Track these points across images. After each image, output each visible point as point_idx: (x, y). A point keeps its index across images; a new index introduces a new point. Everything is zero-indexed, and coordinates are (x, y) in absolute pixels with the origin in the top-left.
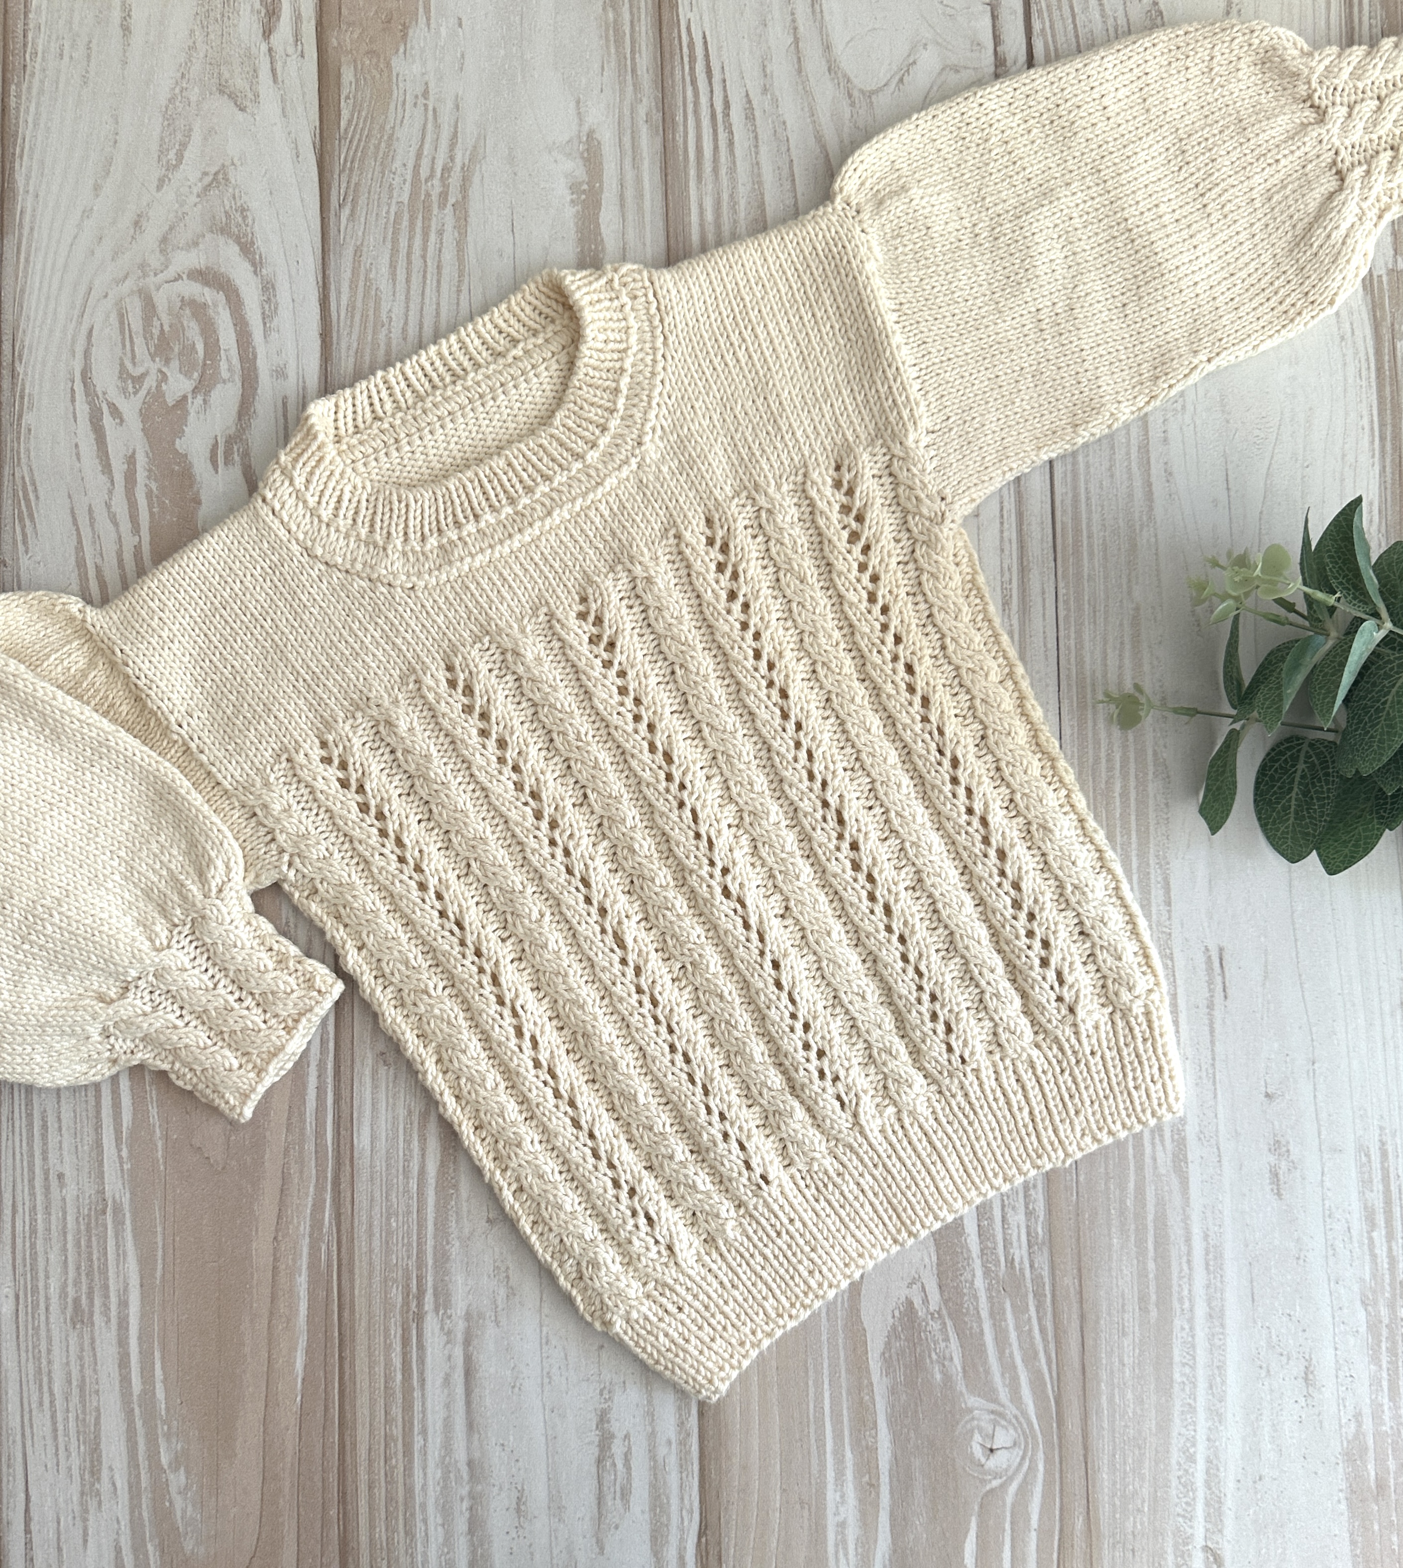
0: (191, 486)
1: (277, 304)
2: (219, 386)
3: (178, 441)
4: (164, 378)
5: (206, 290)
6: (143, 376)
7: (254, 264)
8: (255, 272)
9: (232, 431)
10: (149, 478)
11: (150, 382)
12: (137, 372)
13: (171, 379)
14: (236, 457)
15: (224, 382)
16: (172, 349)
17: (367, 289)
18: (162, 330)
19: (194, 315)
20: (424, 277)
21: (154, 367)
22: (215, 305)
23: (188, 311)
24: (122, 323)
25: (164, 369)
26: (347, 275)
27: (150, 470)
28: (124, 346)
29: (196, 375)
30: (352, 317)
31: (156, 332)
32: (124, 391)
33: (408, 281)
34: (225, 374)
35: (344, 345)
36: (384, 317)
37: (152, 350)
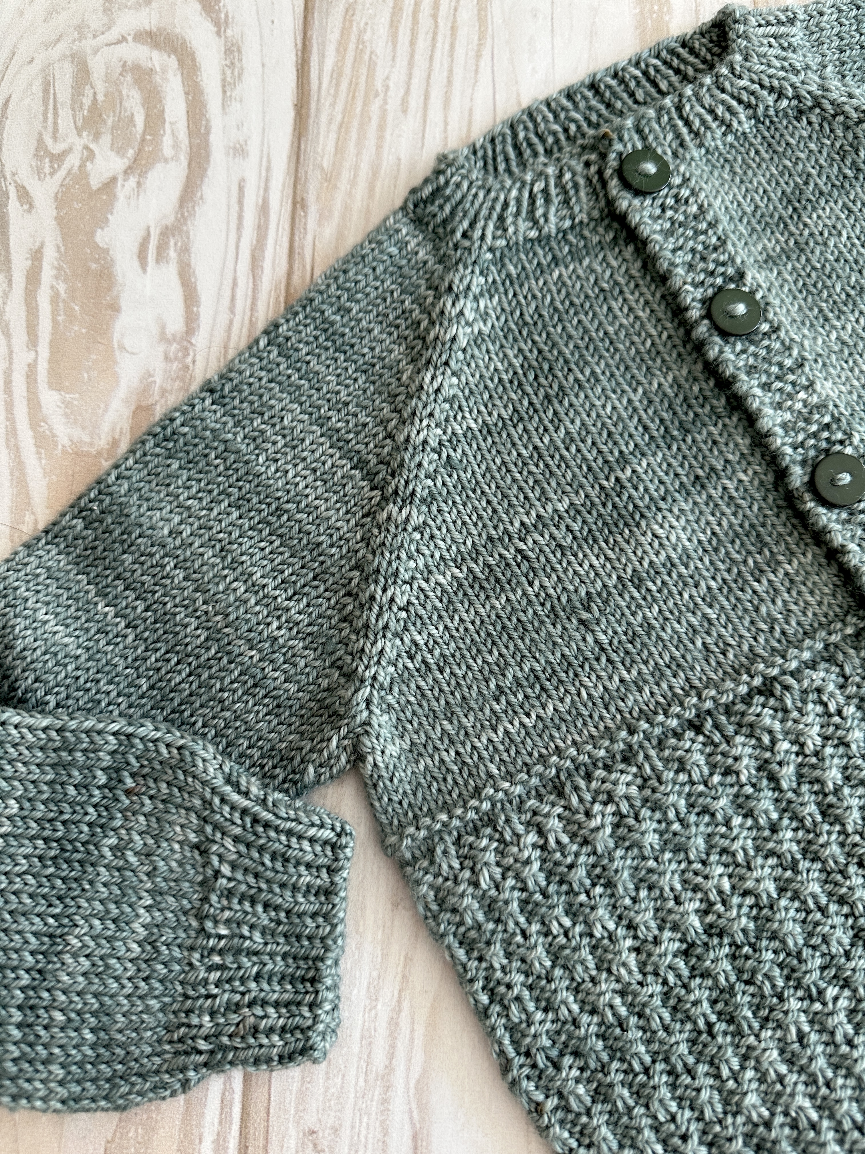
0: (109, 289)
1: (242, 69)
2: (159, 166)
3: (99, 232)
4: (91, 155)
5: (156, 55)
6: (65, 153)
7: (217, 24)
8: (218, 33)
9: (170, 220)
10: (56, 278)
11: (73, 161)
12: (56, 149)
13: (98, 157)
14: (172, 253)
15: (166, 160)
16: (104, 122)
17: (359, 52)
18: (95, 100)
19: (138, 82)
20: (434, 39)
21: (78, 143)
22: (164, 71)
23: (129, 78)
24: (46, 92)
25: (92, 146)
26: (333, 37)
27: (59, 269)
28: (45, 119)
29: (131, 153)
30: (338, 85)
31: (87, 102)
32: (39, 172)
33: (413, 43)
34: (167, 150)
35: (324, 118)
36: (379, 85)
37: (80, 123)
